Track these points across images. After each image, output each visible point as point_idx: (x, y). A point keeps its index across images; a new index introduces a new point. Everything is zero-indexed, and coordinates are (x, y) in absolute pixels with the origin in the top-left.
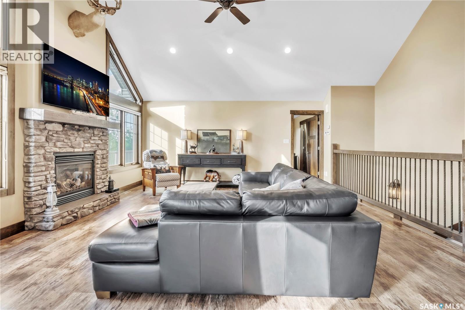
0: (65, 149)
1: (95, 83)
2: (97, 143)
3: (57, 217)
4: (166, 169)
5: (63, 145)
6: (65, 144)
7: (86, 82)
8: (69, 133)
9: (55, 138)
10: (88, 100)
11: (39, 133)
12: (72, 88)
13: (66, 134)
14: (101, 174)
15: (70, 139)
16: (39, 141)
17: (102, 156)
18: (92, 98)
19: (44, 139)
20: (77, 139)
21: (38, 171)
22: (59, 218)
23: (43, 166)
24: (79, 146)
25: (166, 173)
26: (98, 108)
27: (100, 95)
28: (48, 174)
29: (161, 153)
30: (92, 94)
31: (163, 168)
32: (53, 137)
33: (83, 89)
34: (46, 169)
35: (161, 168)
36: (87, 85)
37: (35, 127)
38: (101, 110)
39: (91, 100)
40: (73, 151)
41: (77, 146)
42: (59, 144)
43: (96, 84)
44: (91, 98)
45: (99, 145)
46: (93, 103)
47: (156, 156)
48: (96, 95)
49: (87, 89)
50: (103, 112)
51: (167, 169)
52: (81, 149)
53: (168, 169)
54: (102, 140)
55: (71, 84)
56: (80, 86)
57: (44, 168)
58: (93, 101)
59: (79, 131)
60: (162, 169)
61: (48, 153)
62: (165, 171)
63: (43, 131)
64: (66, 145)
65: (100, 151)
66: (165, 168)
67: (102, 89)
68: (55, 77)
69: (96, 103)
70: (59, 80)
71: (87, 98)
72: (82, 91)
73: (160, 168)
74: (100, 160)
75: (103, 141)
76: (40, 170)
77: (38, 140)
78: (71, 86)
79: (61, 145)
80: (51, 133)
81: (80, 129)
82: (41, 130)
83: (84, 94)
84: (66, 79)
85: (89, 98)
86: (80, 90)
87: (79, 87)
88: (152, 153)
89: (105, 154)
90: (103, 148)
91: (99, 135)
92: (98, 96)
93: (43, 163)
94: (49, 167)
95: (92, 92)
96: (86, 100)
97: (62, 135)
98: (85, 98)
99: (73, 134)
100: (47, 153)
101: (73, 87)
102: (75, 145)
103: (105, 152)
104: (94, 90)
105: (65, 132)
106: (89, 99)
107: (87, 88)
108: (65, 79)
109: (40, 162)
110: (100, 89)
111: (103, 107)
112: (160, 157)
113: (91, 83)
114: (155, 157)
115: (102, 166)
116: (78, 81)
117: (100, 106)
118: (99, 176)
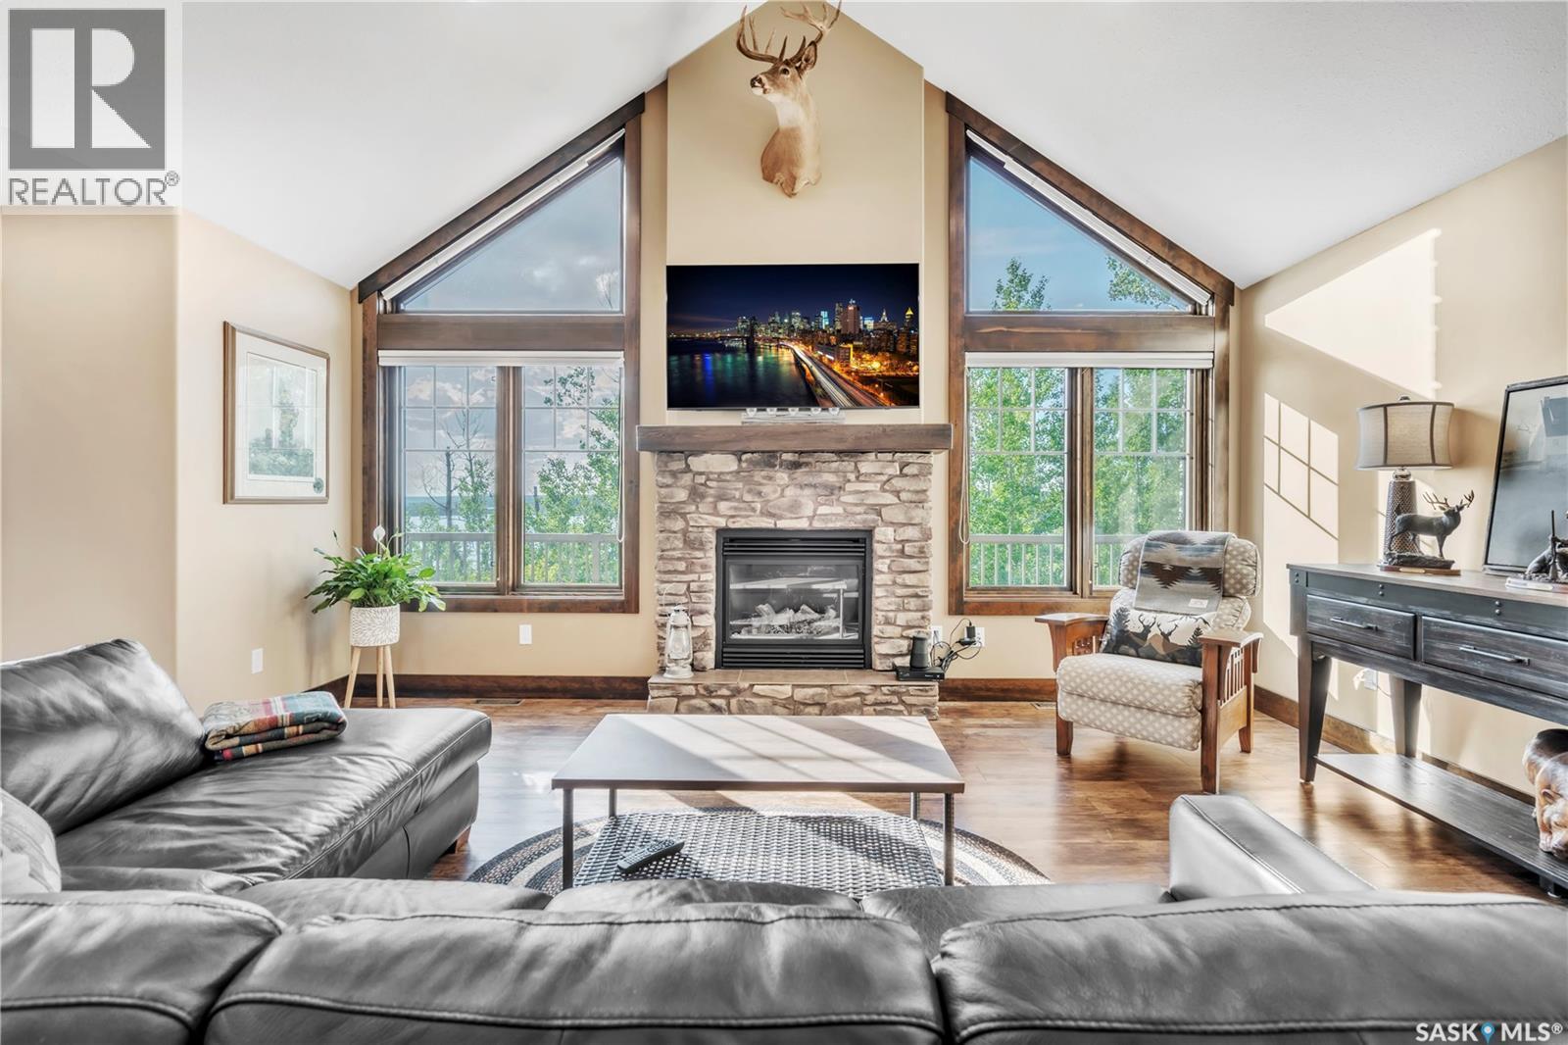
0: (743, 520)
1: (845, 306)
2: (871, 500)
3: (665, 688)
4: (1172, 639)
5: (736, 508)
6: (742, 505)
7: (803, 317)
8: (759, 475)
9: (712, 491)
10: (814, 369)
11: (668, 480)
12: (752, 350)
13: (748, 481)
14: (893, 607)
15: (759, 494)
16: (669, 500)
17: (899, 546)
18: (830, 360)
19: (682, 495)
20: (789, 492)
21: (667, 569)
22: (668, 693)
23: (679, 559)
24: (791, 512)
25: (1174, 661)
26: (859, 385)
27: (869, 339)
28: (693, 581)
29: (1211, 550)
30: (829, 348)
31: (1155, 630)
32: (708, 490)
33: (791, 340)
34: (687, 567)
35: (1147, 629)
36: (809, 323)
37: (660, 467)
38: (876, 390)
39: (827, 370)
40: (772, 526)
41: (784, 513)
42: (723, 506)
43: (851, 308)
44: (826, 361)
45: (883, 510)
46: (834, 376)
47: (1175, 567)
48: (850, 346)
49: (807, 336)
50: (882, 395)
51: (1181, 639)
52: (805, 519)
53: (1187, 643)
54: (897, 493)
55: (748, 339)
56: (781, 336)
57: (682, 566)
58: (837, 367)
59: (796, 468)
60: (1150, 636)
61: (695, 529)
62: (1161, 651)
63: (679, 475)
64: (745, 510)
65: (890, 530)
66: (1166, 636)
67: (877, 319)
68: (697, 335)
69: (849, 373)
70: (708, 340)
71: (810, 364)
72: (788, 348)
73: (1140, 630)
74: (888, 561)
75: (904, 496)
76: (671, 568)
77: (665, 498)
78: (747, 346)
79: (731, 508)
80: (701, 479)
81: (802, 460)
82: (674, 474)
83: (795, 355)
84: (732, 333)
85: (819, 363)
86: (779, 346)
87: (778, 339)
88: (1157, 546)
89: (915, 541)
90: (901, 519)
91: (882, 474)
92: (856, 348)
93: (677, 554)
94: (693, 563)
95: (829, 340)
96: (804, 370)
97: (736, 483)
98: (802, 367)
99: (770, 478)
100: (690, 529)
101: (756, 344)
102: (779, 508)
103: (911, 533)
104: (839, 331)
105: (746, 474)
106: (818, 367)
107: (811, 332)
108: (728, 332)
109: (674, 549)
110: (866, 322)
111: (884, 377)
112: (1195, 572)
113: (824, 314)
114: (1168, 568)
115: (899, 580)
116: (774, 322)
117: (872, 377)
118: (884, 613)
